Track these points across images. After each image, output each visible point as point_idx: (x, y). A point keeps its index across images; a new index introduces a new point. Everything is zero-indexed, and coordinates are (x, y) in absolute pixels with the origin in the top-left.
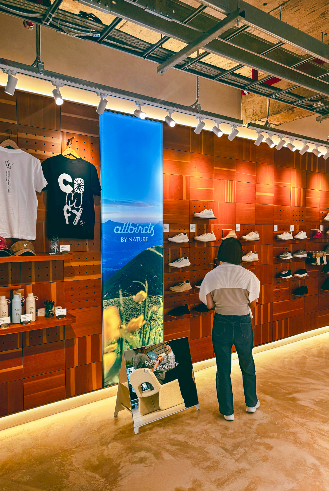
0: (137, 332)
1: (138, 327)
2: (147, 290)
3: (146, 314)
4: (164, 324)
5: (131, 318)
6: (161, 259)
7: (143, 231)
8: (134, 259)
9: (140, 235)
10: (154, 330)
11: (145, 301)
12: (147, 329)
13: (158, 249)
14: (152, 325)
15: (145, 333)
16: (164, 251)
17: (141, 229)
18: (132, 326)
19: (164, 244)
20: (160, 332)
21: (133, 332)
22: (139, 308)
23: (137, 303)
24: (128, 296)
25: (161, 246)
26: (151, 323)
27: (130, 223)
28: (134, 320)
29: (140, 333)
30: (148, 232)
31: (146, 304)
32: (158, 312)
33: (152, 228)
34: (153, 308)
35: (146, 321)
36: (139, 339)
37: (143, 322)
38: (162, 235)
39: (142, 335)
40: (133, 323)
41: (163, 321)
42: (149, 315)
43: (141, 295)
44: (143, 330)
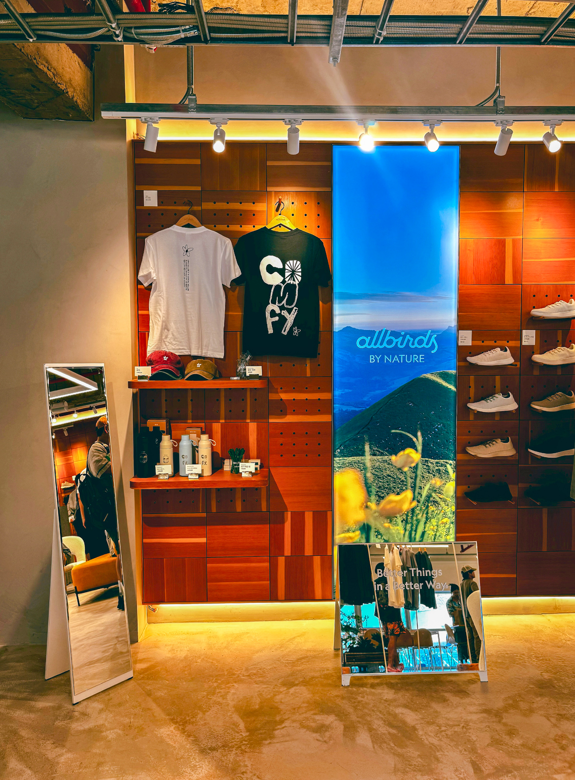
0: (399, 520)
1: (400, 511)
2: (420, 448)
3: (417, 490)
4: (457, 514)
5: (388, 494)
6: (452, 395)
7: (413, 344)
8: (394, 393)
9: (408, 351)
10: (434, 521)
11: (416, 467)
12: (419, 517)
13: (445, 376)
14: (430, 511)
15: (415, 522)
16: (459, 381)
17: (409, 341)
18: (388, 507)
19: (459, 368)
20: (447, 526)
21: (390, 517)
22: (403, 478)
23: (399, 469)
24: (382, 454)
25: (453, 372)
26: (428, 507)
27: (386, 331)
28: (393, 497)
29: (406, 521)
30: (424, 345)
31: (419, 473)
32: (444, 489)
33: (433, 340)
34: (433, 482)
35: (419, 502)
36: (402, 532)
37: (411, 503)
38: (454, 350)
39: (409, 526)
40: (391, 502)
41: (454, 508)
42: (425, 493)
43: (408, 456)
44: (412, 518)
